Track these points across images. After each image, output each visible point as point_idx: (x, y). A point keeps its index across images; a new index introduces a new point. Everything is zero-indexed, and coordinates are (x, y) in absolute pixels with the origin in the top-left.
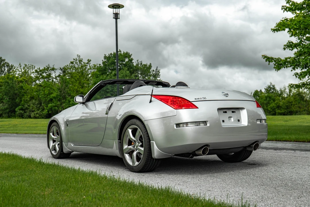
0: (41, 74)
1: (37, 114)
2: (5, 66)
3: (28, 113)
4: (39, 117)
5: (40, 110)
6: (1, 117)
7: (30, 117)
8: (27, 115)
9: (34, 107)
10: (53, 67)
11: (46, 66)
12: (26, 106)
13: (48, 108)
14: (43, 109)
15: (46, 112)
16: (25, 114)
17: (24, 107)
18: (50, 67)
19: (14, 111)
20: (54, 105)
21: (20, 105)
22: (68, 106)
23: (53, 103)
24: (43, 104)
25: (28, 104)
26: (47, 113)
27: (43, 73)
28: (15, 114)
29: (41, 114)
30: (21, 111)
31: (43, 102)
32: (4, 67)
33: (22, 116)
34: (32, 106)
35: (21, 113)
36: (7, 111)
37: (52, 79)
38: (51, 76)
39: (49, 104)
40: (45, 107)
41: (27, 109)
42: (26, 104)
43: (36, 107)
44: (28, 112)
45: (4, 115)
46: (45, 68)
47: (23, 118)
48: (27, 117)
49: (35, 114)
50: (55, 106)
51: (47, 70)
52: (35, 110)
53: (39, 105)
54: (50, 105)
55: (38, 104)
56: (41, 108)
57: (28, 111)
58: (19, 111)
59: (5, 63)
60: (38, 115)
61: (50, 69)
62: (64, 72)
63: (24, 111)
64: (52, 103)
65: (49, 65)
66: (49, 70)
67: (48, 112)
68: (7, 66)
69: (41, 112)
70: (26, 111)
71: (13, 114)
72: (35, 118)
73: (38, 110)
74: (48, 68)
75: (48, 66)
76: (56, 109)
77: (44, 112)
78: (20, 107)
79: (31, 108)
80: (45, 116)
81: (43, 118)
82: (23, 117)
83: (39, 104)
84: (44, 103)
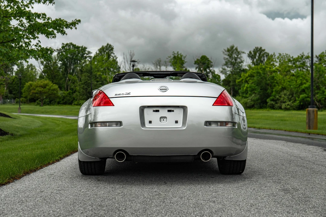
0: (294, 63)
1: (288, 105)
2: (265, 55)
3: (279, 105)
4: (291, 108)
5: (292, 101)
6: (253, 108)
7: (280, 108)
8: (278, 106)
9: (286, 98)
10: (307, 55)
11: (300, 55)
12: (277, 97)
13: (300, 99)
14: (295, 100)
15: (298, 103)
16: (276, 105)
17: (275, 97)
18: (305, 56)
20: (306, 96)
21: (271, 96)
22: (322, 97)
23: (306, 93)
24: (294, 95)
25: (280, 95)
26: (299, 104)
27: (296, 62)
28: (266, 104)
29: (293, 105)
30: (272, 102)
31: (294, 93)
32: (264, 57)
33: (273, 107)
34: (284, 97)
35: (272, 104)
36: (259, 101)
37: (306, 68)
38: (306, 64)
39: (301, 94)
40: (297, 98)
41: (278, 99)
42: (277, 94)
43: (287, 98)
44: (279, 103)
45: (256, 106)
46: (299, 56)
47: (274, 109)
48: (278, 108)
49: (285, 105)
50: (308, 97)
51: (301, 59)
52: (287, 101)
53: (291, 96)
54: (301, 96)
55: (289, 95)
56: (293, 99)
57: (279, 102)
58: (270, 101)
59: (265, 53)
60: (288, 107)
61: (305, 58)
62: (320, 60)
63: (275, 102)
64: (304, 94)
65: (304, 53)
66: (303, 59)
67: (300, 102)
68: (267, 56)
69: (293, 102)
70: (277, 102)
71: (265, 105)
72: (286, 109)
73: (290, 101)
74: (302, 56)
75: (302, 54)
76: (308, 100)
77: (295, 104)
78: (271, 98)
79: (282, 99)
80: (296, 107)
81: (294, 109)
82: (274, 108)
83: (291, 95)
84: (296, 94)
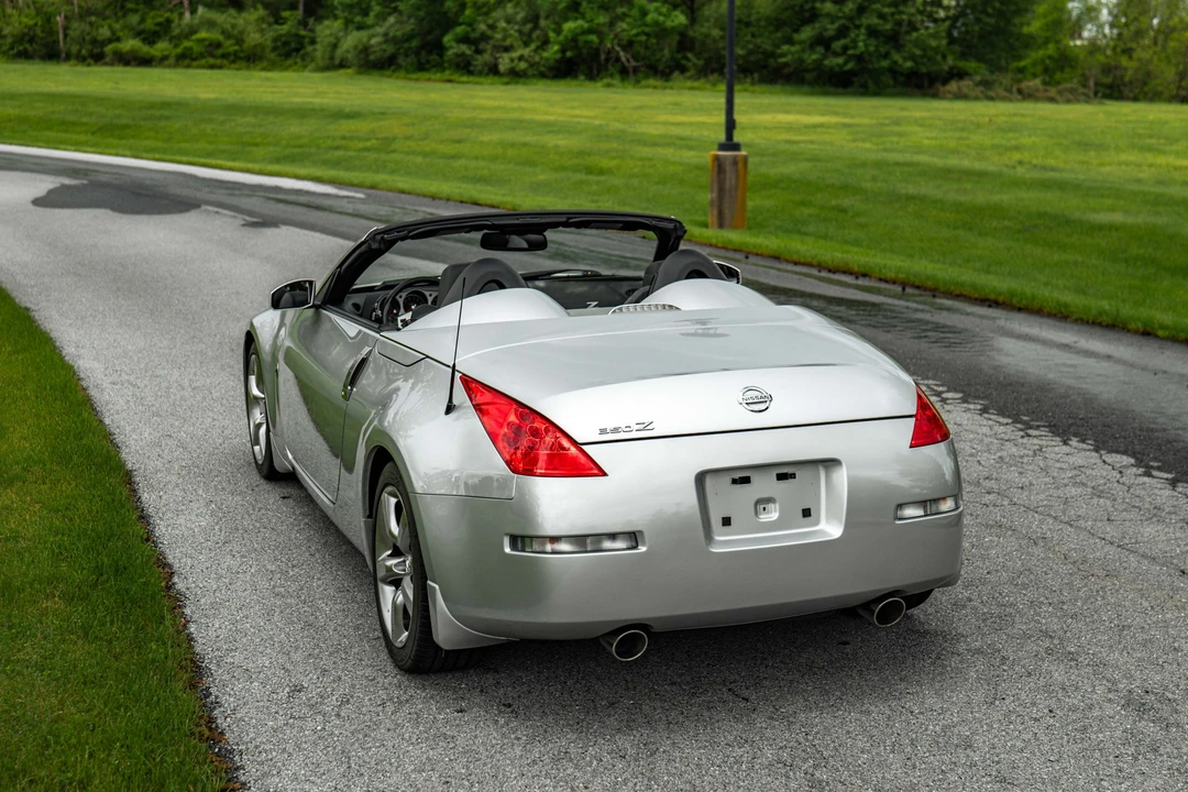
1: (521, 58)
3: (487, 57)
4: (530, 72)
5: (533, 46)
6: (393, 68)
7: (493, 70)
8: (485, 64)
9: (512, 32)
12: (483, 27)
13: (561, 38)
14: (545, 43)
15: (556, 52)
16: (479, 57)
17: (474, 30)
19: (440, 48)
20: (586, 25)
21: (461, 24)
22: (640, 30)
23: (583, 17)
24: (543, 23)
25: (490, 21)
26: (559, 56)
28: (441, 56)
29: (537, 59)
30: (464, 48)
31: (543, 14)
33: (465, 67)
34: (505, 30)
35: (463, 54)
36: (415, 43)
39: (566, 20)
40: (552, 35)
41: (485, 38)
42: (480, 18)
43: (516, 34)
44: (489, 52)
45: (401, 60)
47: (470, 73)
48: (486, 69)
49: (512, 60)
50: (590, 31)
52: (515, 44)
53: (529, 26)
54: (569, 26)
55: (525, 21)
56: (538, 37)
57: (489, 47)
58: (454, 44)
60: (523, 65)
63: (473, 48)
64: (576, 19)
67: (563, 51)
69: (538, 48)
70: (482, 46)
71: (434, 57)
72: (516, 76)
73: (526, 44)
76: (591, 42)
77: (545, 54)
78: (459, 30)
79: (499, 36)
80: (550, 69)
81: (543, 76)
82: (472, 68)
83: (530, 21)
84: (547, 17)
